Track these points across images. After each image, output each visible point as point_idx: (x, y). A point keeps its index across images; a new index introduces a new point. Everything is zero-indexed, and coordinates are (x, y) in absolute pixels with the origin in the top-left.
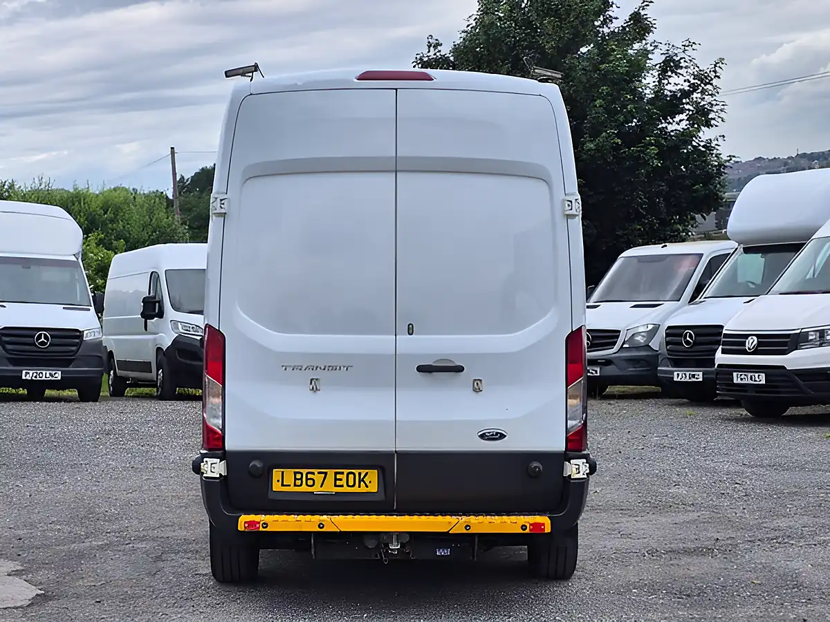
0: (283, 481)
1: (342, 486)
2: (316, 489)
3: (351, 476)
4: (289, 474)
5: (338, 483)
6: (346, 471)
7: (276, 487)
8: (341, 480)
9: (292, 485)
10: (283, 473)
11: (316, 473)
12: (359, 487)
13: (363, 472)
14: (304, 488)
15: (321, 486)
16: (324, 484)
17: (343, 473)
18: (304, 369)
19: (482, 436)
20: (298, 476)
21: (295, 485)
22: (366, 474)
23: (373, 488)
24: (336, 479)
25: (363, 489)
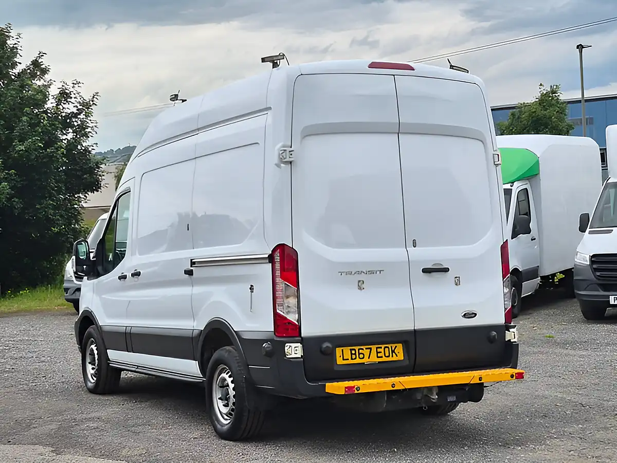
0: (343, 357)
1: (382, 357)
2: (366, 360)
3: (387, 349)
4: (347, 351)
5: (379, 355)
6: (383, 346)
7: (340, 361)
8: (381, 352)
9: (350, 358)
10: (342, 350)
11: (364, 349)
12: (392, 356)
13: (393, 346)
14: (358, 361)
15: (369, 358)
16: (370, 356)
17: (381, 348)
18: (353, 273)
19: (465, 316)
20: (353, 352)
21: (352, 359)
22: (396, 347)
23: (401, 356)
24: (377, 353)
25: (395, 358)
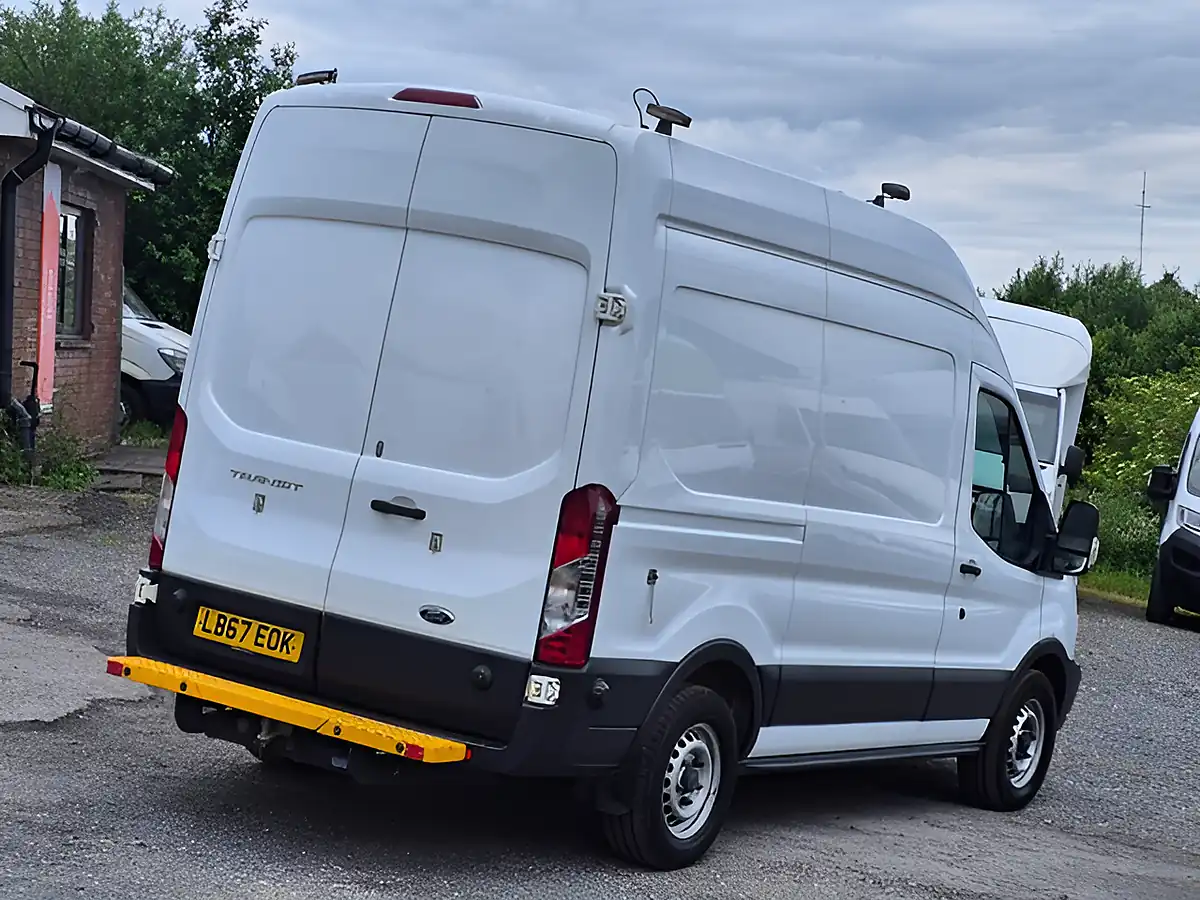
0: (206, 624)
1: (262, 645)
2: (234, 643)
3: (275, 634)
4: (214, 616)
5: (260, 640)
6: (272, 627)
7: (198, 631)
8: (263, 637)
9: (213, 631)
10: (208, 612)
11: (240, 622)
12: (281, 650)
13: (289, 632)
14: (223, 639)
15: (241, 641)
16: (246, 638)
17: (267, 628)
18: (252, 478)
19: (423, 614)
20: (222, 621)
21: (216, 632)
22: (292, 636)
23: (294, 657)
24: (258, 636)
25: (283, 656)
